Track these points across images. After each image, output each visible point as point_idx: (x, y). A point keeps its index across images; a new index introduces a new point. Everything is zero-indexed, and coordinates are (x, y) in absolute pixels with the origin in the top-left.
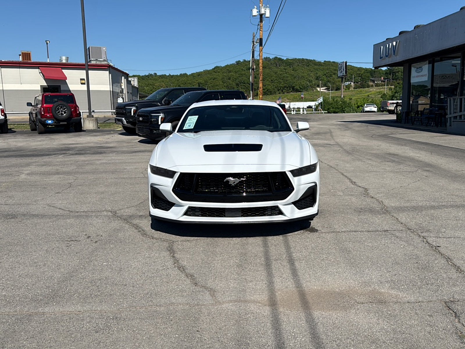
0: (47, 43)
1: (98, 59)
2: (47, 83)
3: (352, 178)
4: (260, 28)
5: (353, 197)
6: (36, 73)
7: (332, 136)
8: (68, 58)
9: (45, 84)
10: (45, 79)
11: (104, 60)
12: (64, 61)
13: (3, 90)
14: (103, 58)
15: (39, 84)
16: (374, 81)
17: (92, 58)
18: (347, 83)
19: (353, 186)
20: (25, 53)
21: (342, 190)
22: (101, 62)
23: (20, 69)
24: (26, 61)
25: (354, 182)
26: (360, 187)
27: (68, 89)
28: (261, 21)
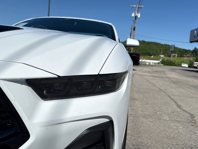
3: (177, 101)
4: (135, 22)
5: (179, 125)
7: (165, 74)
16: (186, 55)
18: (174, 54)
19: (179, 110)
21: (168, 114)
25: (180, 106)
26: (185, 111)
28: (136, 19)
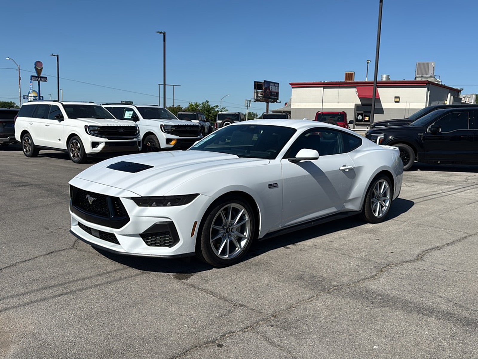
0: (368, 63)
1: (424, 76)
2: (361, 102)
6: (353, 91)
8: (389, 76)
9: (359, 102)
10: (360, 98)
11: (430, 76)
12: (384, 80)
13: (322, 109)
14: (431, 73)
15: (354, 102)
17: (417, 75)
20: (348, 74)
22: (427, 79)
23: (340, 89)
24: (348, 81)
27: (381, 108)
